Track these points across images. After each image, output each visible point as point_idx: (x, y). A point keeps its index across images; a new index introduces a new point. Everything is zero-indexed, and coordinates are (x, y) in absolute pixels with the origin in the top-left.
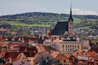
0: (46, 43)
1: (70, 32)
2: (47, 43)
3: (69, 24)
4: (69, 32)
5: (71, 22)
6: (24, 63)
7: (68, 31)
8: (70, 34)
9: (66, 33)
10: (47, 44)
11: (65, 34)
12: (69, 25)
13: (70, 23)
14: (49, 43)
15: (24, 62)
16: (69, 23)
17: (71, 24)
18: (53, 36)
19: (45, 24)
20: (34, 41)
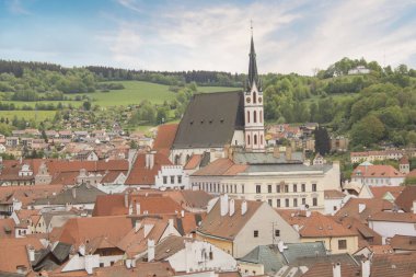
0: (165, 182)
1: (254, 133)
2: (169, 180)
3: (249, 100)
4: (247, 133)
5: (254, 94)
6: (211, 258)
7: (244, 131)
8: (256, 142)
9: (238, 136)
10: (169, 184)
11: (233, 143)
12: (246, 104)
13: (251, 97)
14: (176, 179)
15: (211, 254)
16: (246, 97)
17: (255, 101)
18: (181, 151)
19: (29, 109)
20: (99, 175)
